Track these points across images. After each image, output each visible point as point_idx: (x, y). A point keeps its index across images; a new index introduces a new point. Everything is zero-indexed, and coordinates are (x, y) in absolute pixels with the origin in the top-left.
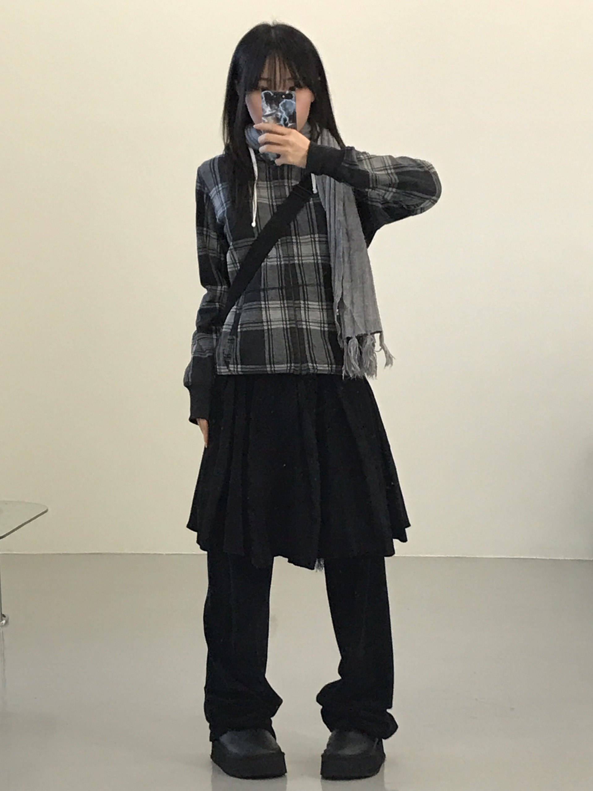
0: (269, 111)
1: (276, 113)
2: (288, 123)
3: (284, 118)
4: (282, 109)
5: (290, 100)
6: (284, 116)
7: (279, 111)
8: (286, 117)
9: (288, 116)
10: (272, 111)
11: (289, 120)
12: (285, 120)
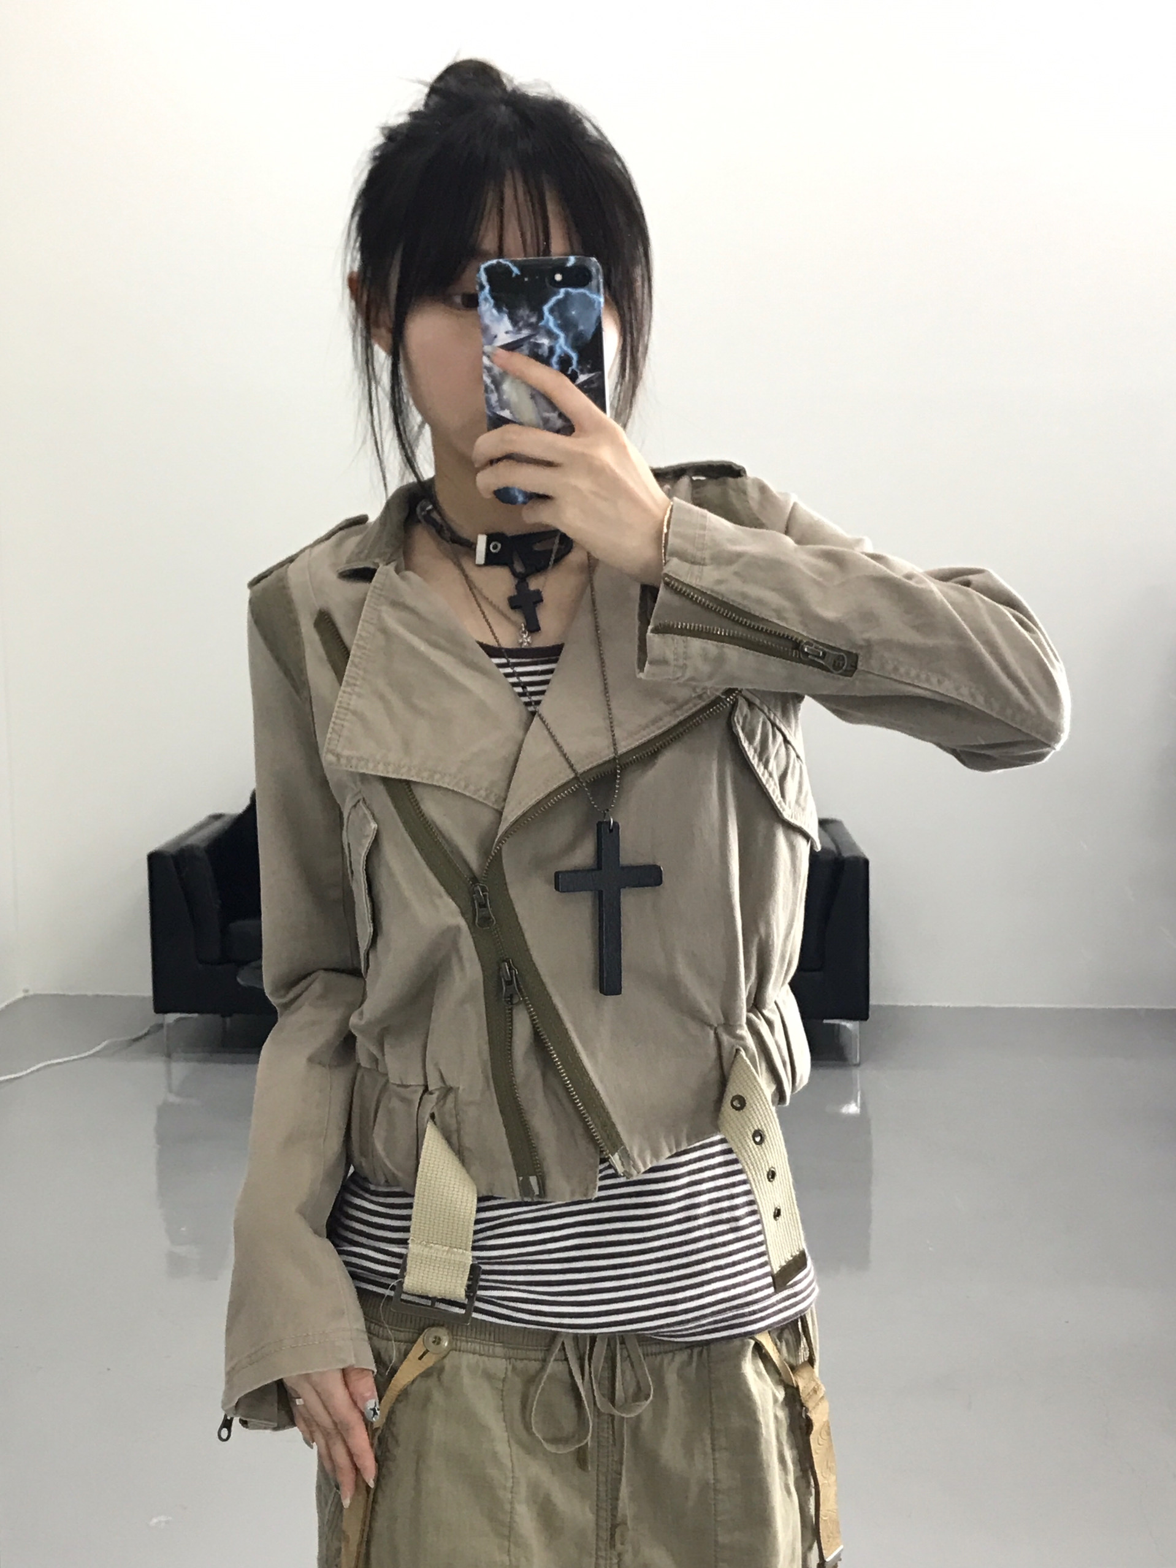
0: (507, 333)
1: (532, 340)
2: (578, 372)
3: (563, 355)
4: (555, 326)
5: (581, 290)
6: (561, 347)
7: (542, 331)
8: (566, 348)
9: (575, 347)
10: (520, 330)
11: (579, 362)
12: (564, 364)
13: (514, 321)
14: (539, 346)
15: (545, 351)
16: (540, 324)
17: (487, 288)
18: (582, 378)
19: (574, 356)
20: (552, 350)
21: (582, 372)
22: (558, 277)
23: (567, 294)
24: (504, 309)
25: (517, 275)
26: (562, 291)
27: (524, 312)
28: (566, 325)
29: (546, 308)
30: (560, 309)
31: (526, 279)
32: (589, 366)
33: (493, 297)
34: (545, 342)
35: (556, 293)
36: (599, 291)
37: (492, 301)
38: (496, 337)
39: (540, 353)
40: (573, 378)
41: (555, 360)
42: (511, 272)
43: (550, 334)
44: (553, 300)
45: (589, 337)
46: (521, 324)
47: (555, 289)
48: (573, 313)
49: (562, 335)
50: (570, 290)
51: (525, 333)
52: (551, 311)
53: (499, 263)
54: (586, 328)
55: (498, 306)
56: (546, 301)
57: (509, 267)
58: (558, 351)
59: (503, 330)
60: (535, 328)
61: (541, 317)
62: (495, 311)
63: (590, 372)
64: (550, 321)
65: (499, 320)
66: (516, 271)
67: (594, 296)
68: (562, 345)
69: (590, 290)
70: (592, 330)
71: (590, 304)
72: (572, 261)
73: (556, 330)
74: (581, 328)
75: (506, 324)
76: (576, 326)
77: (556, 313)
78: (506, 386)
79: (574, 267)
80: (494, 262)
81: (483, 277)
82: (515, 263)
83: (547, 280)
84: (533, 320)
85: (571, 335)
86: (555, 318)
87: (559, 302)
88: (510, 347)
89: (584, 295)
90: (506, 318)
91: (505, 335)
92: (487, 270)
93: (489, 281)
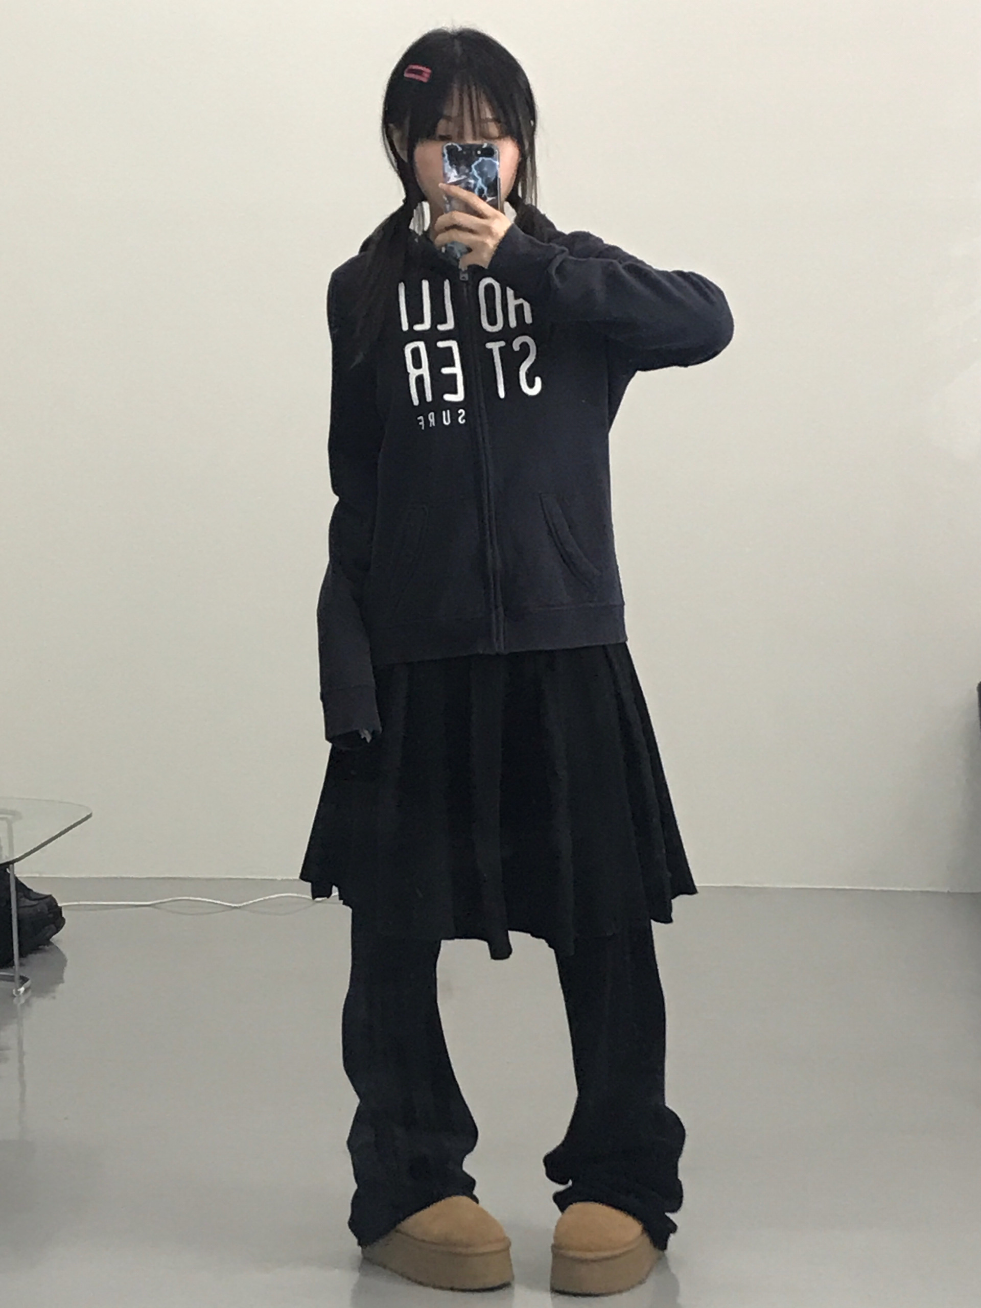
1: (466, 180)
3: (480, 188)
4: (477, 174)
5: (490, 159)
7: (471, 177)
8: (483, 186)
9: (486, 185)
10: (460, 176)
11: (488, 192)
12: (481, 192)
13: (458, 172)
14: (469, 183)
15: (472, 186)
16: (471, 173)
18: (489, 199)
19: (486, 189)
20: (475, 186)
21: (489, 196)
22: (479, 152)
23: (483, 160)
24: (454, 166)
25: (461, 152)
26: (481, 159)
27: (463, 167)
28: (482, 174)
29: (473, 166)
30: (479, 167)
31: (465, 153)
32: (492, 194)
33: (449, 158)
34: (472, 181)
35: (478, 159)
37: (448, 162)
38: (449, 178)
39: (469, 186)
40: (484, 199)
41: (476, 190)
42: (457, 149)
43: (474, 178)
44: (476, 163)
45: (493, 179)
46: (461, 173)
47: (476, 158)
48: (485, 169)
49: (480, 179)
50: (484, 158)
51: (463, 177)
52: (476, 167)
53: (452, 145)
54: (491, 176)
55: (451, 164)
56: (473, 162)
57: (456, 147)
58: (478, 186)
59: (453, 176)
60: (467, 175)
61: (471, 170)
62: (450, 167)
63: (492, 196)
64: (475, 173)
65: (451, 171)
68: (480, 183)
69: (492, 158)
70: (495, 177)
71: (494, 165)
72: (485, 145)
73: (477, 177)
74: (489, 176)
75: (455, 172)
76: (487, 176)
77: (478, 169)
79: (486, 149)
80: (450, 144)
81: (445, 151)
83: (474, 153)
84: (467, 171)
85: (485, 179)
86: (477, 171)
87: (478, 165)
88: (456, 184)
89: (490, 161)
90: (455, 170)
91: (454, 177)
92: (448, 148)
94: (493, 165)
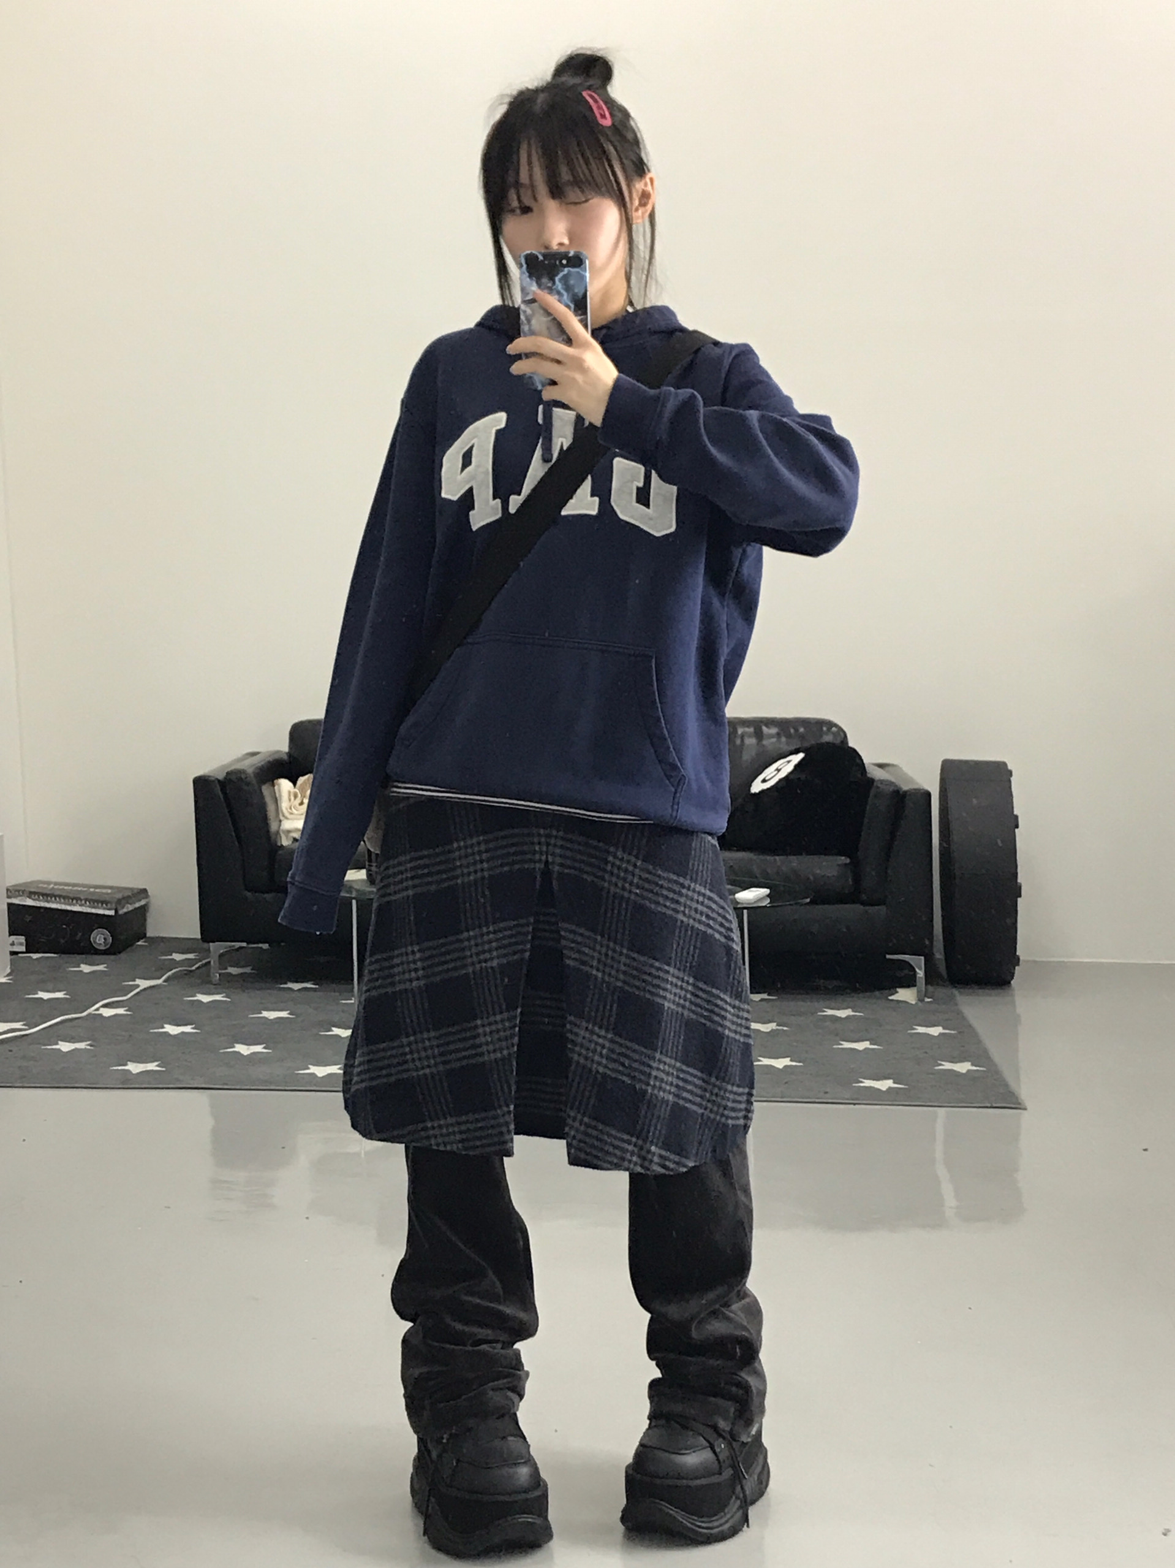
13: (539, 285)
16: (555, 287)
17: (525, 266)
22: (564, 262)
23: (569, 271)
24: (533, 278)
25: (543, 261)
26: (566, 270)
27: (545, 280)
28: (568, 288)
29: (557, 279)
30: (565, 279)
31: (546, 262)
33: (528, 272)
35: (562, 271)
36: (585, 271)
37: (527, 274)
43: (559, 293)
44: (561, 275)
45: (581, 295)
46: (542, 287)
47: (561, 268)
48: (572, 282)
49: (565, 294)
50: (571, 269)
52: (560, 280)
54: (579, 291)
55: (530, 276)
56: (557, 276)
61: (554, 283)
62: (528, 279)
64: (559, 285)
65: (531, 285)
66: (541, 258)
67: (583, 273)
70: (583, 291)
73: (563, 291)
74: (576, 291)
75: (534, 286)
76: (574, 289)
77: (563, 282)
78: (533, 322)
80: (529, 252)
82: (540, 253)
83: (558, 263)
84: (550, 285)
85: (570, 295)
86: (562, 285)
87: (563, 277)
89: (578, 272)
90: (534, 284)
93: (526, 263)
94: (582, 278)
